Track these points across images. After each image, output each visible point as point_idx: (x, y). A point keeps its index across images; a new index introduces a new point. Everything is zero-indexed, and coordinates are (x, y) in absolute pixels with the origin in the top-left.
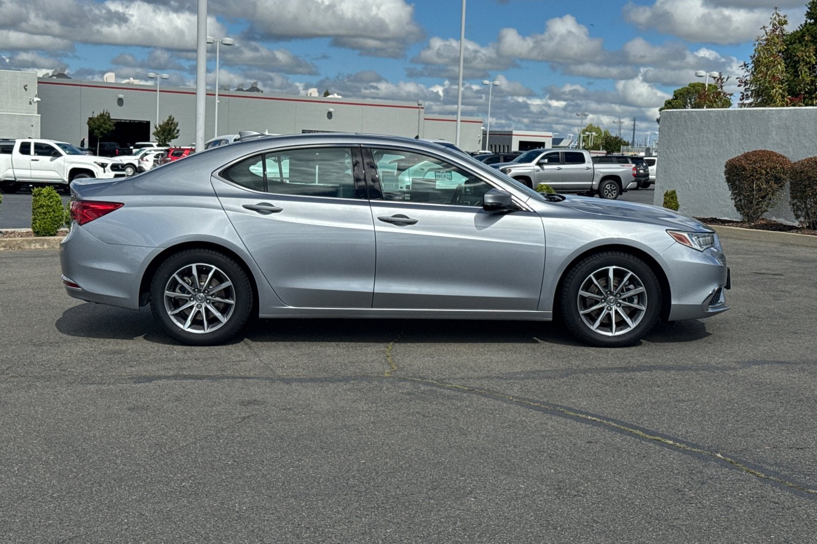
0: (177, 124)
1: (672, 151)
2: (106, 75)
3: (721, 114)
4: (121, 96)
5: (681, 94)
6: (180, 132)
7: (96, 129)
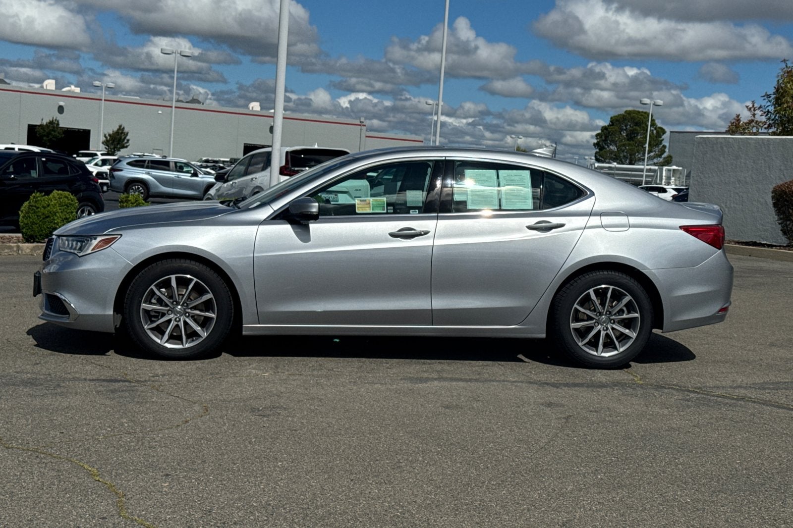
0: (127, 133)
1: (707, 176)
2: (46, 82)
3: (761, 142)
4: (62, 103)
5: (617, 120)
6: (130, 142)
7: (45, 136)
